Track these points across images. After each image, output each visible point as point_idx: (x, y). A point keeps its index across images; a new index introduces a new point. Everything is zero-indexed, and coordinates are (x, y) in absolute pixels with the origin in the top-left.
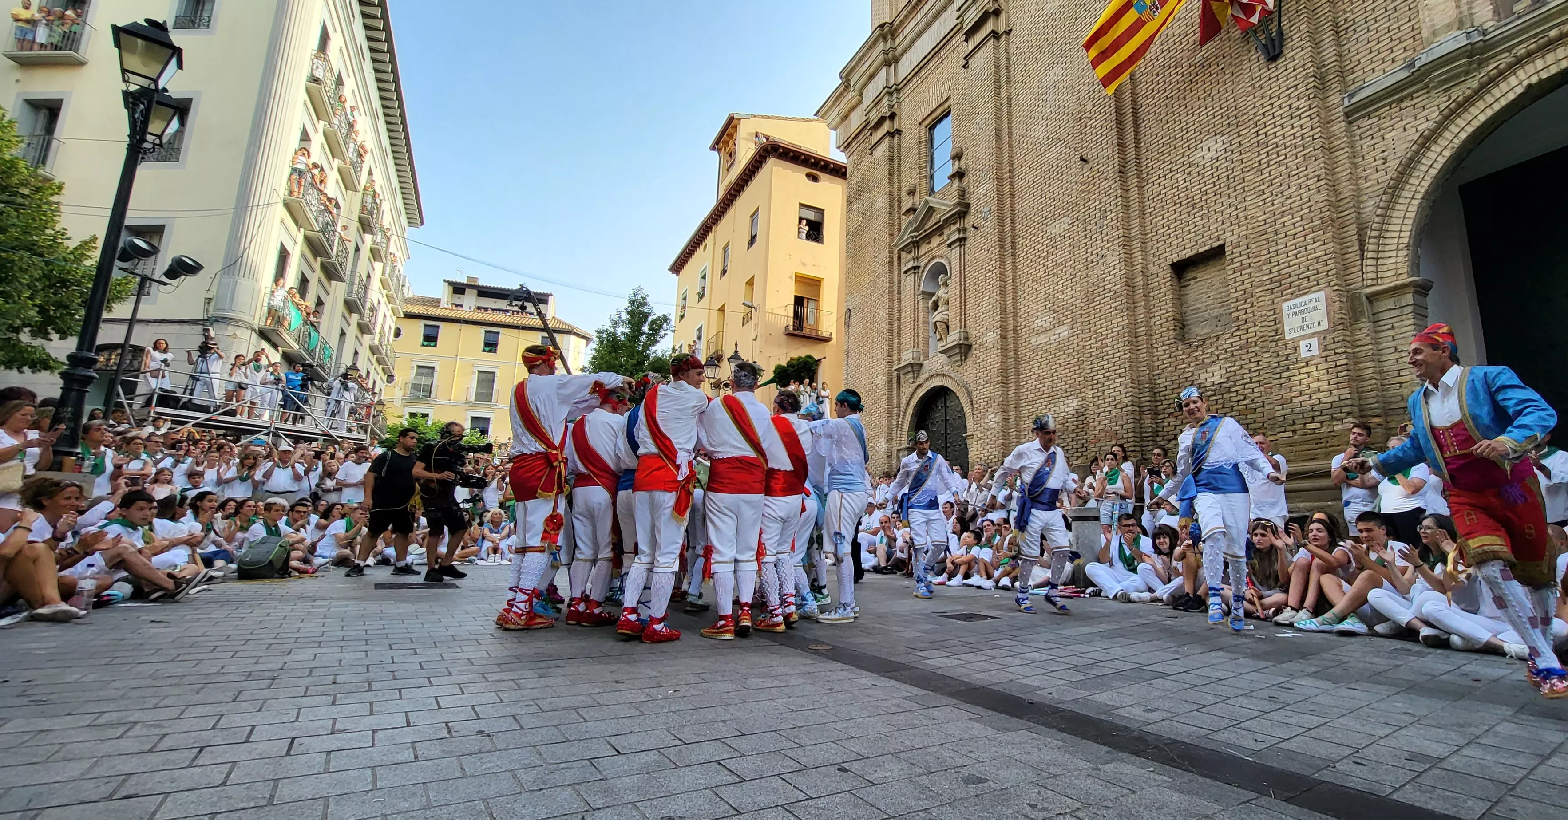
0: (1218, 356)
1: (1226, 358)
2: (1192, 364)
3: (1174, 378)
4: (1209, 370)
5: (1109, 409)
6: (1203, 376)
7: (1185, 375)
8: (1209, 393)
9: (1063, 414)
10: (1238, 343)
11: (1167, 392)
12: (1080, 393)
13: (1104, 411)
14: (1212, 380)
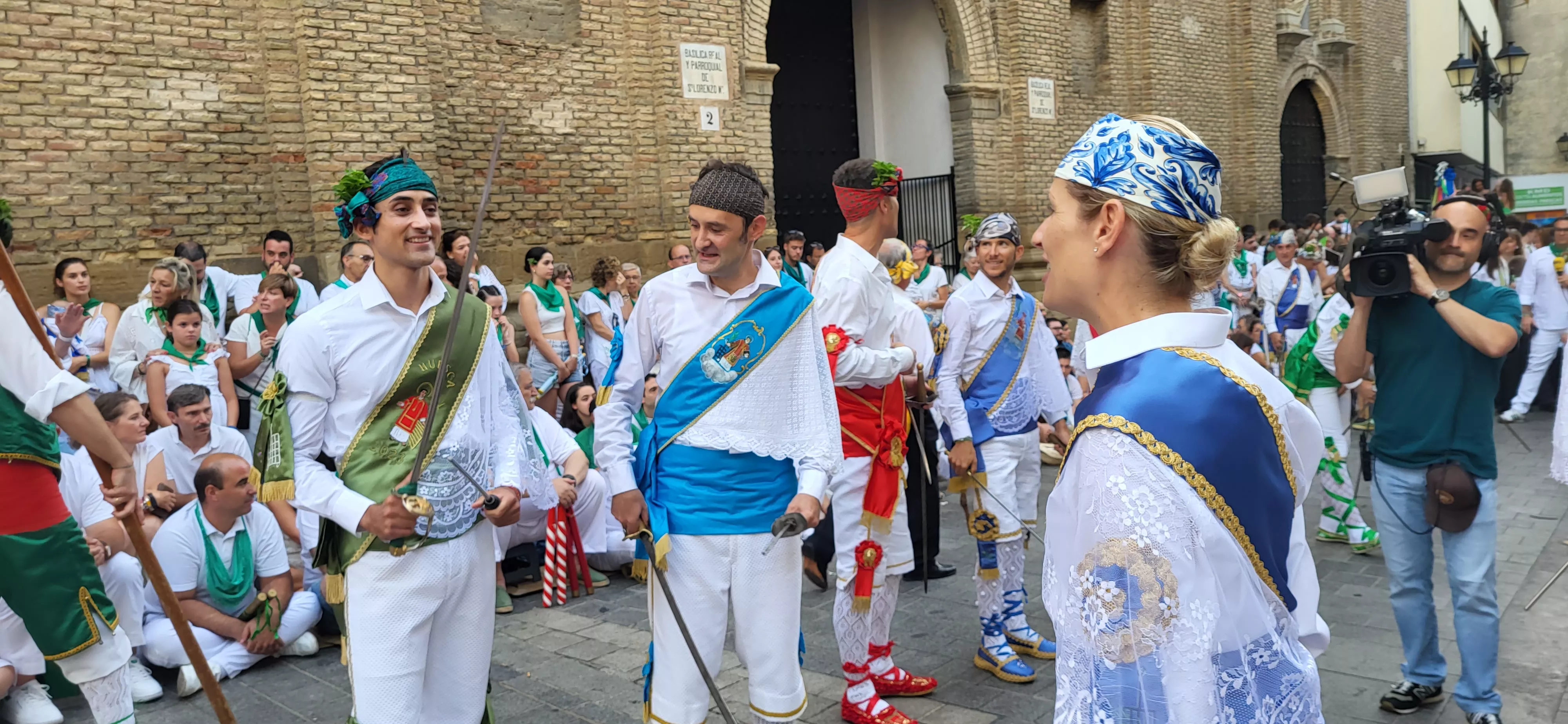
0: (562, 85)
1: (573, 94)
2: (518, 87)
3: (485, 103)
4: (546, 105)
5: (376, 137)
6: (537, 114)
7: (505, 103)
8: (548, 147)
9: (167, 115)
10: (592, 75)
11: (471, 127)
12: (229, 70)
13: (361, 140)
14: (552, 124)
